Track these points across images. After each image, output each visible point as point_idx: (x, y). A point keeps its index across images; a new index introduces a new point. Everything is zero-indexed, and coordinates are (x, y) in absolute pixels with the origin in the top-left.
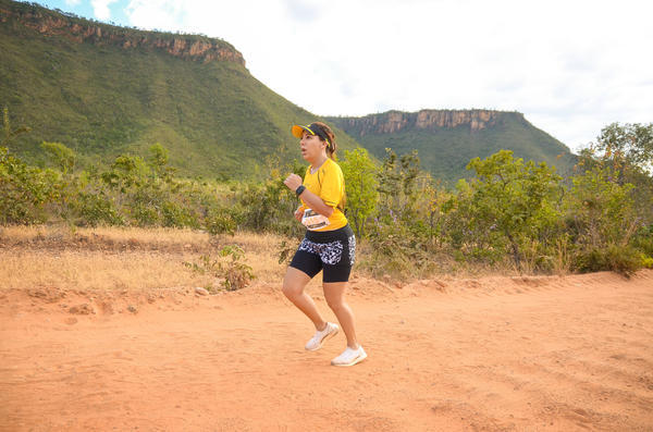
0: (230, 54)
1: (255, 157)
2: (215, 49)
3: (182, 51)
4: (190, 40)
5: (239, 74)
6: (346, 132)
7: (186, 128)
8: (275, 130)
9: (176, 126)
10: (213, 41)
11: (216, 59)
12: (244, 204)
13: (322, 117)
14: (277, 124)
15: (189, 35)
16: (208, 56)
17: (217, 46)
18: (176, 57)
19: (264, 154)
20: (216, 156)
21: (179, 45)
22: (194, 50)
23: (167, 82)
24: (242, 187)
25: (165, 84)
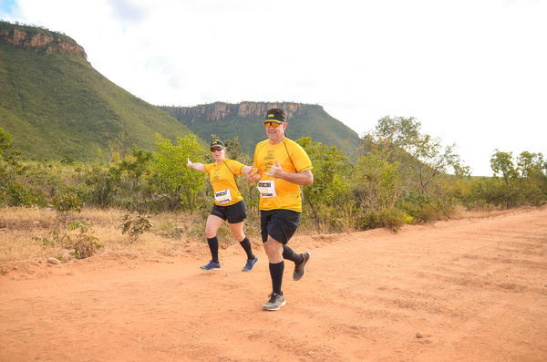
0: (72, 48)
1: (98, 141)
2: (57, 42)
3: (23, 41)
4: (30, 31)
5: (81, 66)
6: (179, 120)
7: (29, 114)
8: (116, 117)
9: (18, 111)
10: (55, 35)
11: (58, 51)
12: (89, 183)
13: (158, 107)
14: (117, 113)
15: (29, 27)
16: (50, 48)
17: (58, 39)
18: (17, 46)
19: (106, 138)
20: (60, 140)
21: (19, 35)
22: (35, 41)
23: (7, 69)
24: (86, 168)
25: (4, 71)
